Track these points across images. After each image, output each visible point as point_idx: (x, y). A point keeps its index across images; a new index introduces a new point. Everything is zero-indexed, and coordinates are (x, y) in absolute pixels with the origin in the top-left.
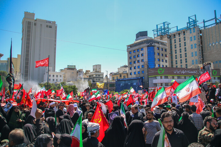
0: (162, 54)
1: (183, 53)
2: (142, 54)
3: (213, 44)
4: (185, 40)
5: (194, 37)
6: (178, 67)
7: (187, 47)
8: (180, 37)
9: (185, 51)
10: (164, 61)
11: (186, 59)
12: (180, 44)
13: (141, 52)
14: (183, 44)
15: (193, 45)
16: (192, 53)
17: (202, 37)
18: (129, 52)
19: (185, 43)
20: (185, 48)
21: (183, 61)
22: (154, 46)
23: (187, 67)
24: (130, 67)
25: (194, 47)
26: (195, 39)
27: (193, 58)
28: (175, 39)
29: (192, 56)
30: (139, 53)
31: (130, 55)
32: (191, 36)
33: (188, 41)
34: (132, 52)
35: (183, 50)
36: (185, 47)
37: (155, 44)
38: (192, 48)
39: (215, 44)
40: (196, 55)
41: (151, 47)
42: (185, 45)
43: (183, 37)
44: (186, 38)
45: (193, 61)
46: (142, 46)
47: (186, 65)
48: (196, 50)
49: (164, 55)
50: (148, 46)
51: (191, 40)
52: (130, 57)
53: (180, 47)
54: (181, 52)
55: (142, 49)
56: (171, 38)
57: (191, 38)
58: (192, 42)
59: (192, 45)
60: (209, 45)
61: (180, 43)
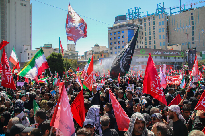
0: (140, 37)
1: (152, 35)
2: (123, 36)
3: (177, 29)
4: (154, 24)
5: (163, 22)
6: (147, 48)
7: (155, 30)
8: (149, 22)
9: (154, 34)
10: (141, 42)
11: (155, 41)
12: (150, 28)
13: (122, 34)
14: (152, 28)
15: (162, 29)
16: (160, 36)
17: (169, 22)
18: (110, 34)
19: (154, 27)
20: (154, 32)
21: (151, 43)
22: (134, 29)
23: (155, 48)
24: (111, 47)
25: (162, 31)
26: (163, 24)
27: (161, 40)
28: (145, 23)
29: (160, 39)
30: (120, 35)
31: (111, 37)
32: (160, 21)
33: (157, 26)
34: (113, 34)
35: (152, 33)
36: (154, 30)
37: (135, 28)
38: (160, 32)
39: (179, 29)
40: (163, 38)
41: (132, 30)
42: (154, 29)
43: (152, 22)
44: (155, 23)
45: (161, 43)
46: (123, 29)
47: (155, 46)
48: (164, 33)
49: (141, 38)
50: (129, 29)
51: (160, 25)
52: (111, 39)
53: (150, 30)
54: (150, 34)
55: (123, 32)
56: (141, 22)
57: (160, 22)
58: (161, 26)
59: (160, 29)
60: (174, 29)
61: (150, 26)
